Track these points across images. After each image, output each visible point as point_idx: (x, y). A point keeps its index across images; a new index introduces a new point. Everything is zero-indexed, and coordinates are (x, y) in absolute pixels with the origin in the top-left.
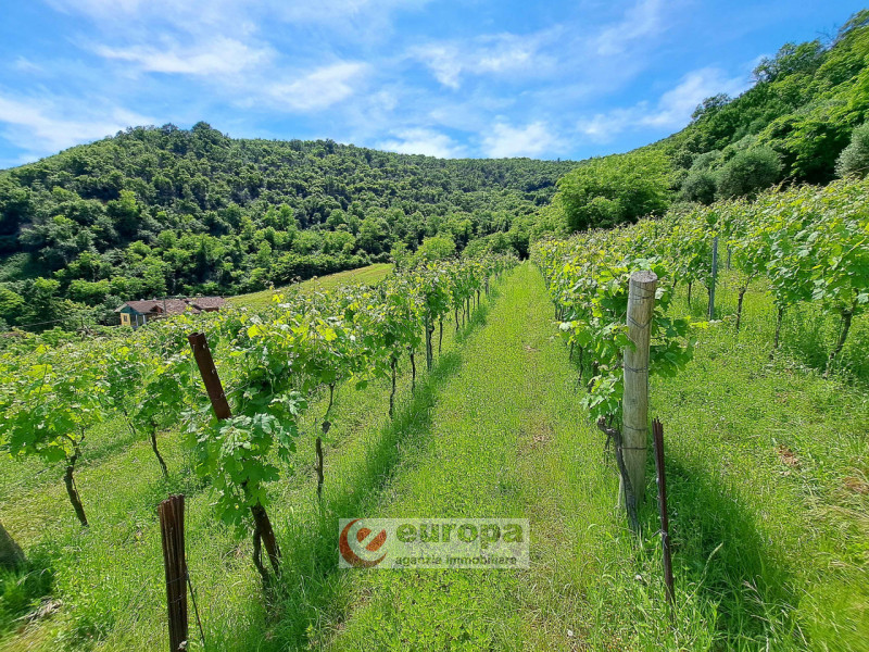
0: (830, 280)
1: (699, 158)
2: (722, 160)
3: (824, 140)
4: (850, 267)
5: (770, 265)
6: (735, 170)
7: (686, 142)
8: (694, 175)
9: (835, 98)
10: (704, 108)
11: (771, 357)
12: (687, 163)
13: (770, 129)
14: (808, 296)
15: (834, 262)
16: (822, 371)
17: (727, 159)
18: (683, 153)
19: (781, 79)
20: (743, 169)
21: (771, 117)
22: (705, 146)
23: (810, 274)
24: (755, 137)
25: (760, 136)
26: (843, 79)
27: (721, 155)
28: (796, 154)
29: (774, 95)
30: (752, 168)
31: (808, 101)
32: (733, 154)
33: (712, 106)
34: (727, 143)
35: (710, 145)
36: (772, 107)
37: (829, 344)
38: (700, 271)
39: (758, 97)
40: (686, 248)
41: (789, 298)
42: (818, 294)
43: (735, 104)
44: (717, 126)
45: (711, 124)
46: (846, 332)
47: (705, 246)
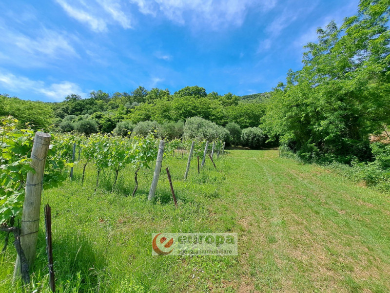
0: (113, 159)
1: (67, 116)
2: (77, 120)
3: (110, 124)
4: (118, 155)
5: (95, 154)
6: (82, 125)
7: (62, 107)
8: (65, 122)
9: (113, 113)
10: (71, 97)
11: (95, 190)
12: (62, 117)
13: (94, 115)
14: (107, 165)
15: (114, 153)
16: (111, 192)
17: (79, 120)
18: (60, 111)
19: (98, 100)
20: (85, 126)
21: (95, 111)
22: (71, 112)
23: (107, 157)
24: (90, 116)
25: (91, 116)
26: (114, 109)
27: (77, 118)
28: (102, 126)
29: (96, 104)
30: (88, 126)
31: (106, 110)
32: (81, 119)
33: (74, 98)
34: (80, 114)
35: (72, 113)
36: (95, 108)
37: (112, 181)
38: (67, 157)
39: (91, 102)
40: (61, 146)
41: (101, 166)
42: (110, 164)
43: (84, 101)
44: (76, 106)
45: (74, 105)
46: (117, 177)
47: (69, 147)
